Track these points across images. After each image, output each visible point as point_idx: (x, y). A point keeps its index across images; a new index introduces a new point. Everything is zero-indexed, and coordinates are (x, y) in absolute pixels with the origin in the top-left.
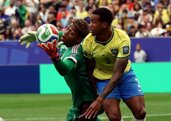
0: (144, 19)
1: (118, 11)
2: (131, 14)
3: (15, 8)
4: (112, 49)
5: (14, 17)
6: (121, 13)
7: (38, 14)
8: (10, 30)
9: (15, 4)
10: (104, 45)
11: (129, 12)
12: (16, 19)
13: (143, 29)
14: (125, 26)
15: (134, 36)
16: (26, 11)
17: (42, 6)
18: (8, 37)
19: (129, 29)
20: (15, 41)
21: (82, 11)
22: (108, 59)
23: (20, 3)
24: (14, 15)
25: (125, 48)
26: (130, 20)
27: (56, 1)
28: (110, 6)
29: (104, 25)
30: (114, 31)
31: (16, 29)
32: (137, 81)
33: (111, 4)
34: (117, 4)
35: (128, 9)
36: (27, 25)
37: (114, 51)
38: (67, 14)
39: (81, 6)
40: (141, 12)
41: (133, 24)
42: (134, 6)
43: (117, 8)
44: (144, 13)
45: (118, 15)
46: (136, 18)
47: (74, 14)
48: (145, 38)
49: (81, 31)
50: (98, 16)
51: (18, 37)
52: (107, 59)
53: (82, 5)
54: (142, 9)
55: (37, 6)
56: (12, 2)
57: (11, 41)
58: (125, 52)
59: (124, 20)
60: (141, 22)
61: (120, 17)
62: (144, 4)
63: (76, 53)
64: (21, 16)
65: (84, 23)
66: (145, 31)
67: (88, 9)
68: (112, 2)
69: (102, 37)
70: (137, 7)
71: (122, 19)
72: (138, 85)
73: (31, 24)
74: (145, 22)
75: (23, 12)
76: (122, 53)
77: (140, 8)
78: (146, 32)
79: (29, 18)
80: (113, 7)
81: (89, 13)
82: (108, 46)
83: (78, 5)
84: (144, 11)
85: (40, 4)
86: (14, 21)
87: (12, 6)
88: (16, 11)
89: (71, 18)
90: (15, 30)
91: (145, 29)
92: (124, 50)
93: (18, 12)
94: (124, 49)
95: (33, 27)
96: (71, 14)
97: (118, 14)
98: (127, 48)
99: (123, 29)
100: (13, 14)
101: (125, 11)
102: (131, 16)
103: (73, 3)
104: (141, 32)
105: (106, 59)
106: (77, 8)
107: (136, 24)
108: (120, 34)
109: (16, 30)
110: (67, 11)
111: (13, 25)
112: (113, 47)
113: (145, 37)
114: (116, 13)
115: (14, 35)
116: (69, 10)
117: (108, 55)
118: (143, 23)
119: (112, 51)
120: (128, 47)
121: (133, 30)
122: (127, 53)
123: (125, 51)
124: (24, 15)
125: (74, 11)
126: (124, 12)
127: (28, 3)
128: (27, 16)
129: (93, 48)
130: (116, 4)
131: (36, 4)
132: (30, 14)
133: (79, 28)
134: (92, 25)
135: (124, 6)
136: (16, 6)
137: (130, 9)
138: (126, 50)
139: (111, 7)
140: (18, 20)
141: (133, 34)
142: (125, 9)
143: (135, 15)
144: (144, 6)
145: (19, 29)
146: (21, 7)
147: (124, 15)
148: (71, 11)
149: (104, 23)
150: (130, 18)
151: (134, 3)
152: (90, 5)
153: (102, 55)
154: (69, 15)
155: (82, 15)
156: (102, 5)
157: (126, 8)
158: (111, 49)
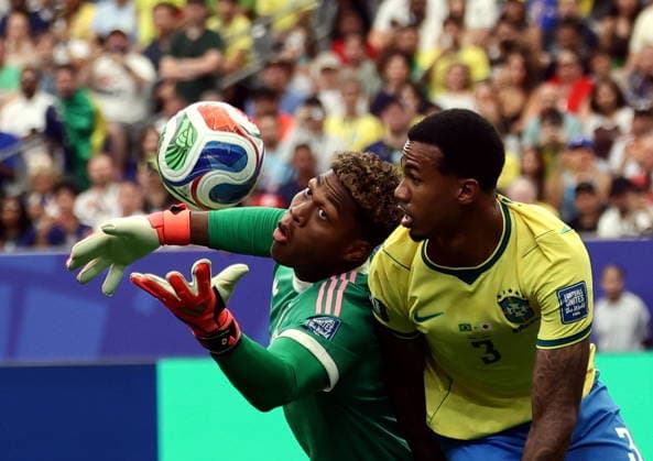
0: (638, 153)
1: (517, 117)
2: (581, 128)
3: (43, 101)
4: (503, 297)
5: (39, 145)
6: (530, 122)
7: (153, 127)
8: (22, 201)
9: (44, 84)
10: (470, 282)
11: (571, 121)
12: (51, 153)
13: (632, 199)
14: (551, 183)
15: (593, 228)
16: (94, 116)
17: (167, 91)
18: (12, 233)
19: (569, 196)
20: (43, 251)
21: (351, 114)
22: (489, 344)
23: (65, 81)
24: (41, 135)
25: (569, 295)
26: (576, 157)
27: (232, 71)
28: (483, 90)
29: (466, 191)
30: (511, 215)
31: (50, 198)
32: (626, 440)
33: (488, 81)
34: (515, 80)
35: (563, 106)
36: (102, 176)
37: (515, 306)
38: (281, 127)
39: (350, 94)
40: (624, 118)
41: (588, 177)
42: (594, 92)
43: (512, 99)
44: (640, 124)
45: (520, 135)
46: (602, 145)
47: (317, 127)
48: (644, 239)
49: (369, 207)
50: (434, 149)
51: (57, 236)
52: (482, 343)
53: (350, 88)
54: (631, 106)
55: (147, 90)
56: (29, 75)
57: (24, 253)
58: (568, 311)
59: (548, 158)
60: (624, 165)
61: (528, 141)
62: (639, 81)
63: (337, 314)
64: (71, 138)
65: (386, 174)
66: (641, 208)
67: (379, 106)
68: (492, 71)
69: (457, 243)
70: (605, 95)
71: (539, 151)
72: (631, 456)
73: (118, 173)
74: (642, 164)
75: (82, 122)
76: (558, 316)
77: (620, 102)
78: (646, 211)
79: (107, 147)
80: (494, 97)
81: (383, 124)
82: (487, 283)
83: (332, 86)
84: (639, 114)
85: (159, 84)
86: (39, 161)
87: (29, 91)
88: (50, 114)
89: (303, 148)
90: (43, 203)
91: (643, 200)
92: (564, 306)
93: (58, 119)
94: (562, 298)
95: (128, 188)
96: (302, 126)
97: (518, 127)
98: (578, 292)
99: (541, 197)
100: (34, 131)
101: (552, 116)
102: (577, 138)
103: (314, 80)
104: (624, 213)
105: (476, 345)
106: (331, 100)
107: (601, 173)
108: (538, 230)
109: (47, 200)
110: (283, 112)
111: (36, 179)
112: (510, 291)
113: (643, 235)
114: (510, 122)
115: (42, 226)
116: (291, 112)
117: (485, 327)
118: (632, 171)
119: (504, 304)
120: (581, 286)
121: (586, 203)
122: (579, 317)
123: (572, 307)
124: (86, 134)
125: (317, 114)
126: (547, 123)
127: (103, 80)
128: (97, 139)
129: (415, 294)
130: (508, 84)
131: (139, 83)
132: (114, 130)
133: (360, 197)
134: (410, 191)
135: (547, 91)
136: (51, 91)
137: (573, 107)
138: (572, 302)
139: (486, 99)
140: (60, 156)
141: (587, 221)
142: (548, 105)
143: (599, 131)
144: (640, 92)
145: (65, 196)
146: (70, 98)
147: (544, 135)
148: (302, 112)
149: (462, 182)
150: (575, 147)
151: (594, 80)
152: (391, 90)
153: (461, 325)
154: (294, 135)
155: (354, 136)
156: (447, 87)
157: (555, 100)
158: (499, 297)
